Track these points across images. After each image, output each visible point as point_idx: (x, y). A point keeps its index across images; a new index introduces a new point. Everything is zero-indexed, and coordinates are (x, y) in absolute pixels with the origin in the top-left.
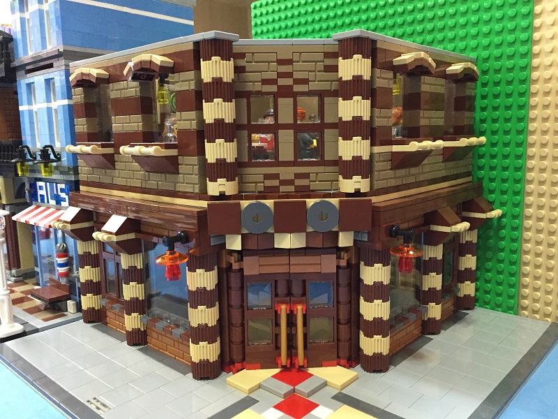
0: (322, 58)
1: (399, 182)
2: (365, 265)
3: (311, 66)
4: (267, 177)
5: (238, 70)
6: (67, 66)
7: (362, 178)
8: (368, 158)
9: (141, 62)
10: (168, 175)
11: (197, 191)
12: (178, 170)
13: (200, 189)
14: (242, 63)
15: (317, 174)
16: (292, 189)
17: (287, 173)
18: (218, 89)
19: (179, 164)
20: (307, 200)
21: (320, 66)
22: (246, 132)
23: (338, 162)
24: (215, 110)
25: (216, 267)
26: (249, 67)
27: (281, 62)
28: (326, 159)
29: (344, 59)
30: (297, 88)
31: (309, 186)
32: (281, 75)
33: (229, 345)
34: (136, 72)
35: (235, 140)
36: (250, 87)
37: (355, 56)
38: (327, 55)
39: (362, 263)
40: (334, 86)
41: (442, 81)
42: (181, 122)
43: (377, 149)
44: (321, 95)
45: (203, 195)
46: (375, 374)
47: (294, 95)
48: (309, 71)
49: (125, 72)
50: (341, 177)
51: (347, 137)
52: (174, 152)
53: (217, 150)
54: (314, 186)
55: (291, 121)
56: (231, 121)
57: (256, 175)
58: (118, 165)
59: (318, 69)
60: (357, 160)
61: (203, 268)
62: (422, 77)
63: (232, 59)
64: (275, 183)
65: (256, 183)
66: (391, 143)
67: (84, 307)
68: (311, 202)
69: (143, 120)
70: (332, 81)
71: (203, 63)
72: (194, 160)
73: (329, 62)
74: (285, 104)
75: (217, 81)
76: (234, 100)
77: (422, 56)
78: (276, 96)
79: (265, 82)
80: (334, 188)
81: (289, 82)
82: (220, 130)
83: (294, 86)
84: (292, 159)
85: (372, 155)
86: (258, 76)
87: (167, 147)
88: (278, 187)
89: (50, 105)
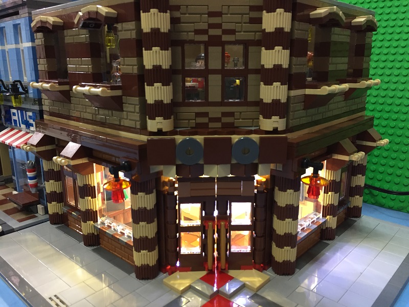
0: (248, 11)
1: (309, 119)
2: (279, 190)
3: (237, 18)
4: (198, 115)
5: (174, 21)
6: (30, 13)
7: (280, 118)
8: (285, 101)
9: (89, 13)
10: (114, 112)
11: (138, 127)
12: (122, 109)
13: (141, 125)
14: (177, 14)
15: (241, 113)
16: (219, 125)
17: (215, 112)
18: (155, 38)
19: (123, 103)
20: (232, 136)
21: (246, 18)
22: (180, 77)
23: (259, 103)
24: (154, 57)
25: (155, 191)
26: (184, 18)
27: (211, 14)
28: (248, 100)
29: (268, 12)
30: (225, 38)
31: (234, 123)
32: (211, 26)
33: (166, 252)
34: (86, 21)
35: (171, 84)
36: (184, 36)
37: (278, 10)
38: (253, 8)
39: (277, 188)
40: (258, 36)
41: (348, 32)
42: (125, 66)
43: (294, 93)
44: (246, 44)
45: (143, 129)
46: (284, 277)
47: (222, 44)
48: (237, 23)
49: (76, 21)
50: (261, 117)
51: (269, 83)
52: (118, 93)
53: (155, 93)
54: (238, 123)
55: (220, 67)
56: (168, 67)
57: (188, 113)
58: (73, 100)
59: (243, 21)
60: (276, 102)
61: (143, 192)
62: (333, 29)
63: (168, 11)
64: (205, 120)
65: (189, 120)
66: (305, 87)
67: (50, 212)
68: (235, 138)
69: (93, 64)
70: (255, 32)
71: (143, 15)
72: (136, 100)
73: (254, 14)
74: (215, 51)
75: (155, 32)
76: (170, 48)
77: (335, 10)
78: (207, 44)
79: (197, 32)
80: (254, 125)
81: (218, 32)
82: (158, 75)
83: (223, 36)
84: (219, 100)
85: (289, 98)
86: (191, 27)
87: (113, 88)
88: (207, 124)
89: (18, 46)
